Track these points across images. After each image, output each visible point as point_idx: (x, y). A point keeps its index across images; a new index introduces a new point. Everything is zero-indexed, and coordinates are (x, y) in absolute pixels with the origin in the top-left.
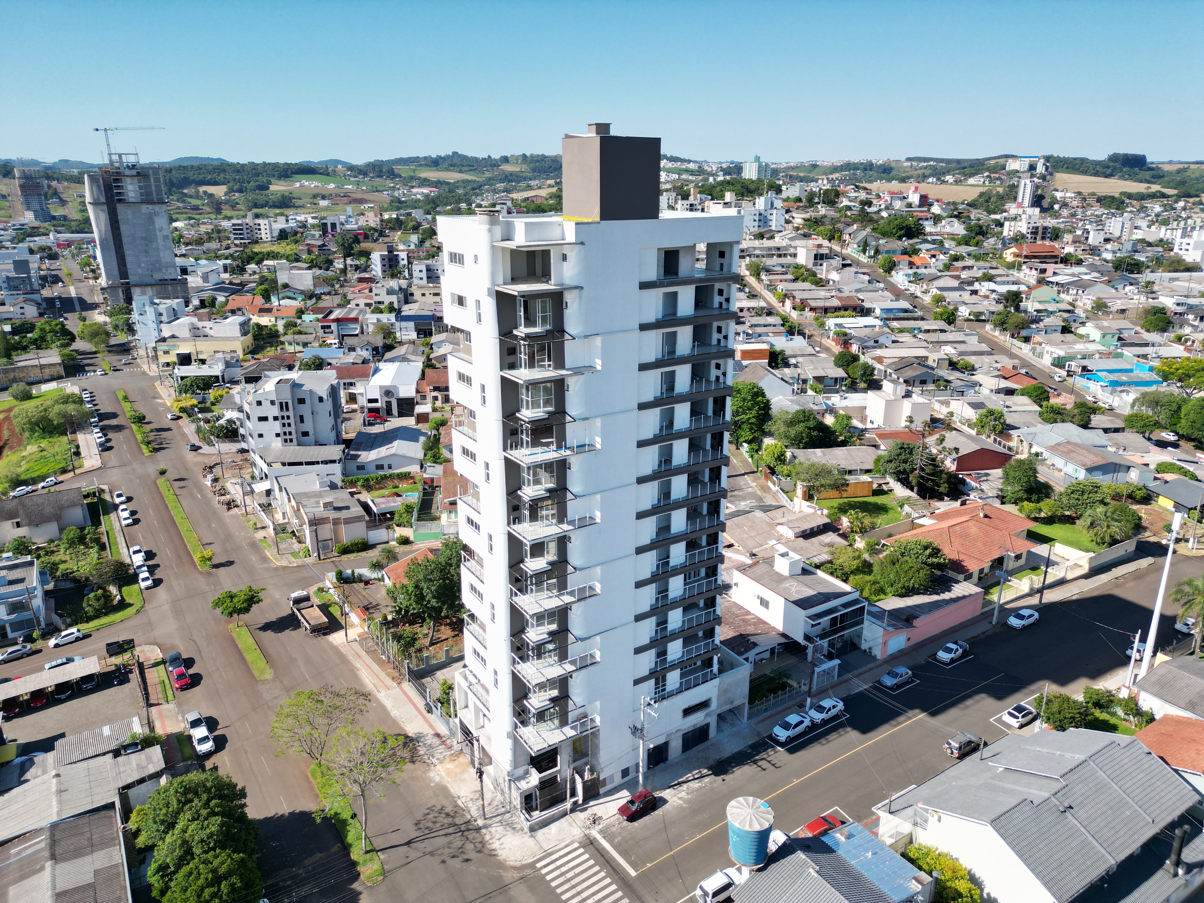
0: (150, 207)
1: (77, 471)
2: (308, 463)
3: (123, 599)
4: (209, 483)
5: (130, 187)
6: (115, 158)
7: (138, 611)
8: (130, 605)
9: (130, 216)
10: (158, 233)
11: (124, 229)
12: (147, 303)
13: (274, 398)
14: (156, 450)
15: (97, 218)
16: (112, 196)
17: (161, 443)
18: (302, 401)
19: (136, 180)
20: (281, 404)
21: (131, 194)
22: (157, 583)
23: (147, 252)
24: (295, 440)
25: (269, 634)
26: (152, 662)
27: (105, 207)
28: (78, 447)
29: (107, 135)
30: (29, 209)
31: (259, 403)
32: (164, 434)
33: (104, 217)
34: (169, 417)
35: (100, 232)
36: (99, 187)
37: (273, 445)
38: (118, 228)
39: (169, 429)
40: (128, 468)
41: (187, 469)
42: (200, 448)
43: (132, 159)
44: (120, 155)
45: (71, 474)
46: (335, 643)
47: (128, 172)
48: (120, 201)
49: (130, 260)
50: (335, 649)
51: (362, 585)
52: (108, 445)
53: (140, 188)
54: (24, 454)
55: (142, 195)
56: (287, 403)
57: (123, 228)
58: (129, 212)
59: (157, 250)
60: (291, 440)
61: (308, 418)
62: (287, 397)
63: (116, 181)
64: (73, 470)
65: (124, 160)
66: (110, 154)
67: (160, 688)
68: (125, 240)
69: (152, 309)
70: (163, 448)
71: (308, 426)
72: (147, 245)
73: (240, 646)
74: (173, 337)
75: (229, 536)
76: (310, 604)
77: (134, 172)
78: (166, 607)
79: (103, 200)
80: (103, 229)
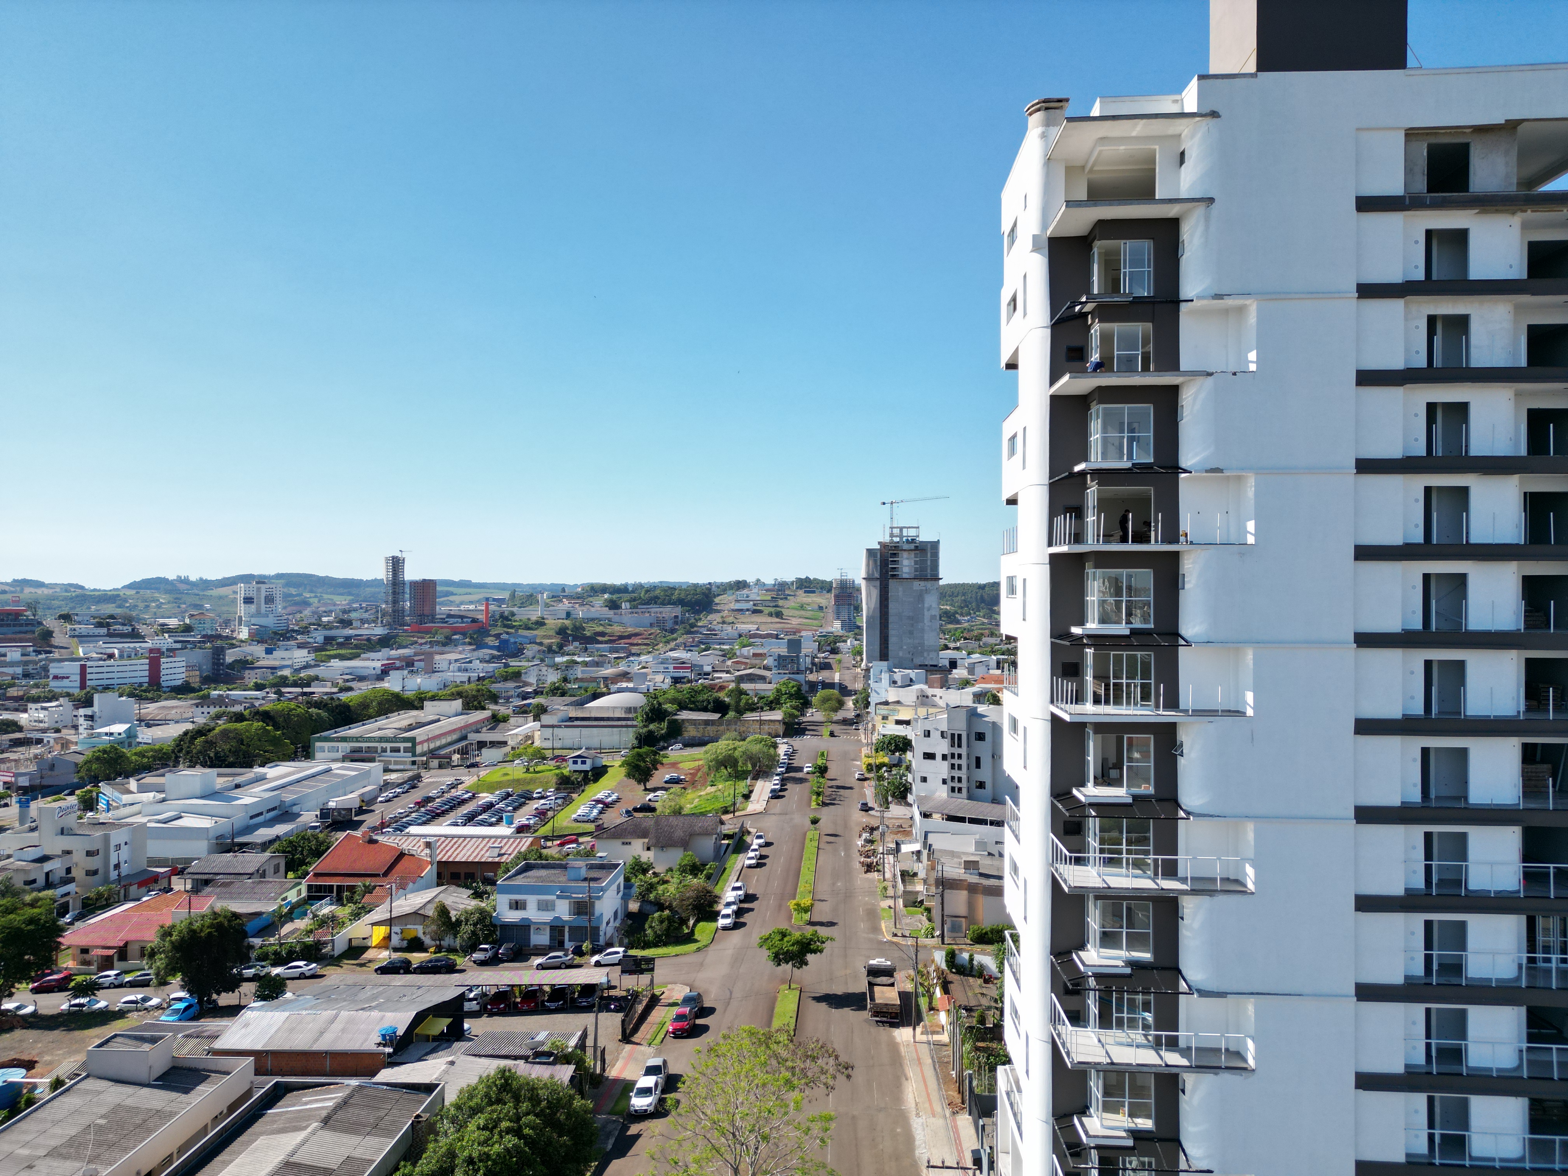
0: (922, 583)
1: (737, 813)
2: (973, 821)
3: (692, 932)
4: (860, 843)
5: (906, 562)
6: (896, 531)
7: (699, 950)
8: (696, 941)
9: (900, 594)
10: (926, 613)
11: (893, 607)
12: (885, 669)
13: (945, 728)
14: (825, 804)
15: (869, 595)
16: (887, 572)
17: (834, 799)
18: (980, 737)
19: (912, 554)
20: (953, 735)
21: (906, 570)
22: (737, 926)
23: (911, 633)
24: (964, 791)
25: (823, 1006)
26: (671, 1001)
27: (878, 583)
28: (751, 792)
29: (892, 508)
30: (838, 619)
31: (927, 734)
32: (842, 792)
33: (875, 593)
34: (857, 776)
35: (868, 608)
36: (875, 561)
37: (937, 794)
38: (887, 606)
39: (851, 788)
40: (787, 817)
41: (846, 826)
42: (872, 809)
43: (912, 533)
44: (901, 529)
45: (731, 815)
46: (898, 1040)
47: (906, 547)
48: (894, 576)
49: (892, 640)
50: (894, 1047)
51: (980, 981)
52: (781, 794)
53: (916, 563)
54: (702, 793)
55: (916, 571)
56: (960, 736)
57: (891, 606)
58: (900, 589)
59: (923, 631)
60: (960, 790)
61: (986, 762)
62: (961, 727)
63: (894, 555)
64: (734, 812)
65: (905, 534)
66: (892, 528)
67: (655, 1028)
68: (891, 619)
69: (887, 675)
70: (834, 804)
71: (984, 774)
72: (912, 625)
73: (777, 1010)
74: (898, 702)
75: (848, 895)
76: (891, 980)
77: (912, 546)
78: (730, 952)
79: (877, 575)
80: (872, 606)
